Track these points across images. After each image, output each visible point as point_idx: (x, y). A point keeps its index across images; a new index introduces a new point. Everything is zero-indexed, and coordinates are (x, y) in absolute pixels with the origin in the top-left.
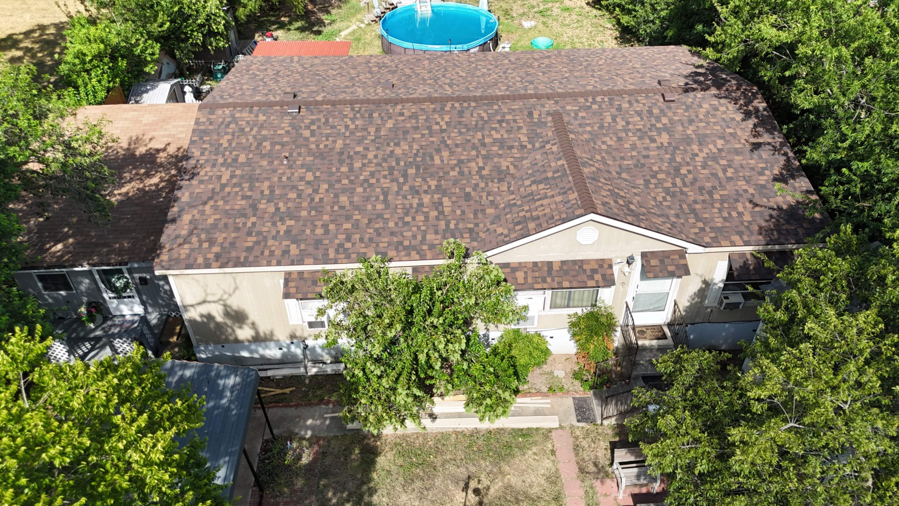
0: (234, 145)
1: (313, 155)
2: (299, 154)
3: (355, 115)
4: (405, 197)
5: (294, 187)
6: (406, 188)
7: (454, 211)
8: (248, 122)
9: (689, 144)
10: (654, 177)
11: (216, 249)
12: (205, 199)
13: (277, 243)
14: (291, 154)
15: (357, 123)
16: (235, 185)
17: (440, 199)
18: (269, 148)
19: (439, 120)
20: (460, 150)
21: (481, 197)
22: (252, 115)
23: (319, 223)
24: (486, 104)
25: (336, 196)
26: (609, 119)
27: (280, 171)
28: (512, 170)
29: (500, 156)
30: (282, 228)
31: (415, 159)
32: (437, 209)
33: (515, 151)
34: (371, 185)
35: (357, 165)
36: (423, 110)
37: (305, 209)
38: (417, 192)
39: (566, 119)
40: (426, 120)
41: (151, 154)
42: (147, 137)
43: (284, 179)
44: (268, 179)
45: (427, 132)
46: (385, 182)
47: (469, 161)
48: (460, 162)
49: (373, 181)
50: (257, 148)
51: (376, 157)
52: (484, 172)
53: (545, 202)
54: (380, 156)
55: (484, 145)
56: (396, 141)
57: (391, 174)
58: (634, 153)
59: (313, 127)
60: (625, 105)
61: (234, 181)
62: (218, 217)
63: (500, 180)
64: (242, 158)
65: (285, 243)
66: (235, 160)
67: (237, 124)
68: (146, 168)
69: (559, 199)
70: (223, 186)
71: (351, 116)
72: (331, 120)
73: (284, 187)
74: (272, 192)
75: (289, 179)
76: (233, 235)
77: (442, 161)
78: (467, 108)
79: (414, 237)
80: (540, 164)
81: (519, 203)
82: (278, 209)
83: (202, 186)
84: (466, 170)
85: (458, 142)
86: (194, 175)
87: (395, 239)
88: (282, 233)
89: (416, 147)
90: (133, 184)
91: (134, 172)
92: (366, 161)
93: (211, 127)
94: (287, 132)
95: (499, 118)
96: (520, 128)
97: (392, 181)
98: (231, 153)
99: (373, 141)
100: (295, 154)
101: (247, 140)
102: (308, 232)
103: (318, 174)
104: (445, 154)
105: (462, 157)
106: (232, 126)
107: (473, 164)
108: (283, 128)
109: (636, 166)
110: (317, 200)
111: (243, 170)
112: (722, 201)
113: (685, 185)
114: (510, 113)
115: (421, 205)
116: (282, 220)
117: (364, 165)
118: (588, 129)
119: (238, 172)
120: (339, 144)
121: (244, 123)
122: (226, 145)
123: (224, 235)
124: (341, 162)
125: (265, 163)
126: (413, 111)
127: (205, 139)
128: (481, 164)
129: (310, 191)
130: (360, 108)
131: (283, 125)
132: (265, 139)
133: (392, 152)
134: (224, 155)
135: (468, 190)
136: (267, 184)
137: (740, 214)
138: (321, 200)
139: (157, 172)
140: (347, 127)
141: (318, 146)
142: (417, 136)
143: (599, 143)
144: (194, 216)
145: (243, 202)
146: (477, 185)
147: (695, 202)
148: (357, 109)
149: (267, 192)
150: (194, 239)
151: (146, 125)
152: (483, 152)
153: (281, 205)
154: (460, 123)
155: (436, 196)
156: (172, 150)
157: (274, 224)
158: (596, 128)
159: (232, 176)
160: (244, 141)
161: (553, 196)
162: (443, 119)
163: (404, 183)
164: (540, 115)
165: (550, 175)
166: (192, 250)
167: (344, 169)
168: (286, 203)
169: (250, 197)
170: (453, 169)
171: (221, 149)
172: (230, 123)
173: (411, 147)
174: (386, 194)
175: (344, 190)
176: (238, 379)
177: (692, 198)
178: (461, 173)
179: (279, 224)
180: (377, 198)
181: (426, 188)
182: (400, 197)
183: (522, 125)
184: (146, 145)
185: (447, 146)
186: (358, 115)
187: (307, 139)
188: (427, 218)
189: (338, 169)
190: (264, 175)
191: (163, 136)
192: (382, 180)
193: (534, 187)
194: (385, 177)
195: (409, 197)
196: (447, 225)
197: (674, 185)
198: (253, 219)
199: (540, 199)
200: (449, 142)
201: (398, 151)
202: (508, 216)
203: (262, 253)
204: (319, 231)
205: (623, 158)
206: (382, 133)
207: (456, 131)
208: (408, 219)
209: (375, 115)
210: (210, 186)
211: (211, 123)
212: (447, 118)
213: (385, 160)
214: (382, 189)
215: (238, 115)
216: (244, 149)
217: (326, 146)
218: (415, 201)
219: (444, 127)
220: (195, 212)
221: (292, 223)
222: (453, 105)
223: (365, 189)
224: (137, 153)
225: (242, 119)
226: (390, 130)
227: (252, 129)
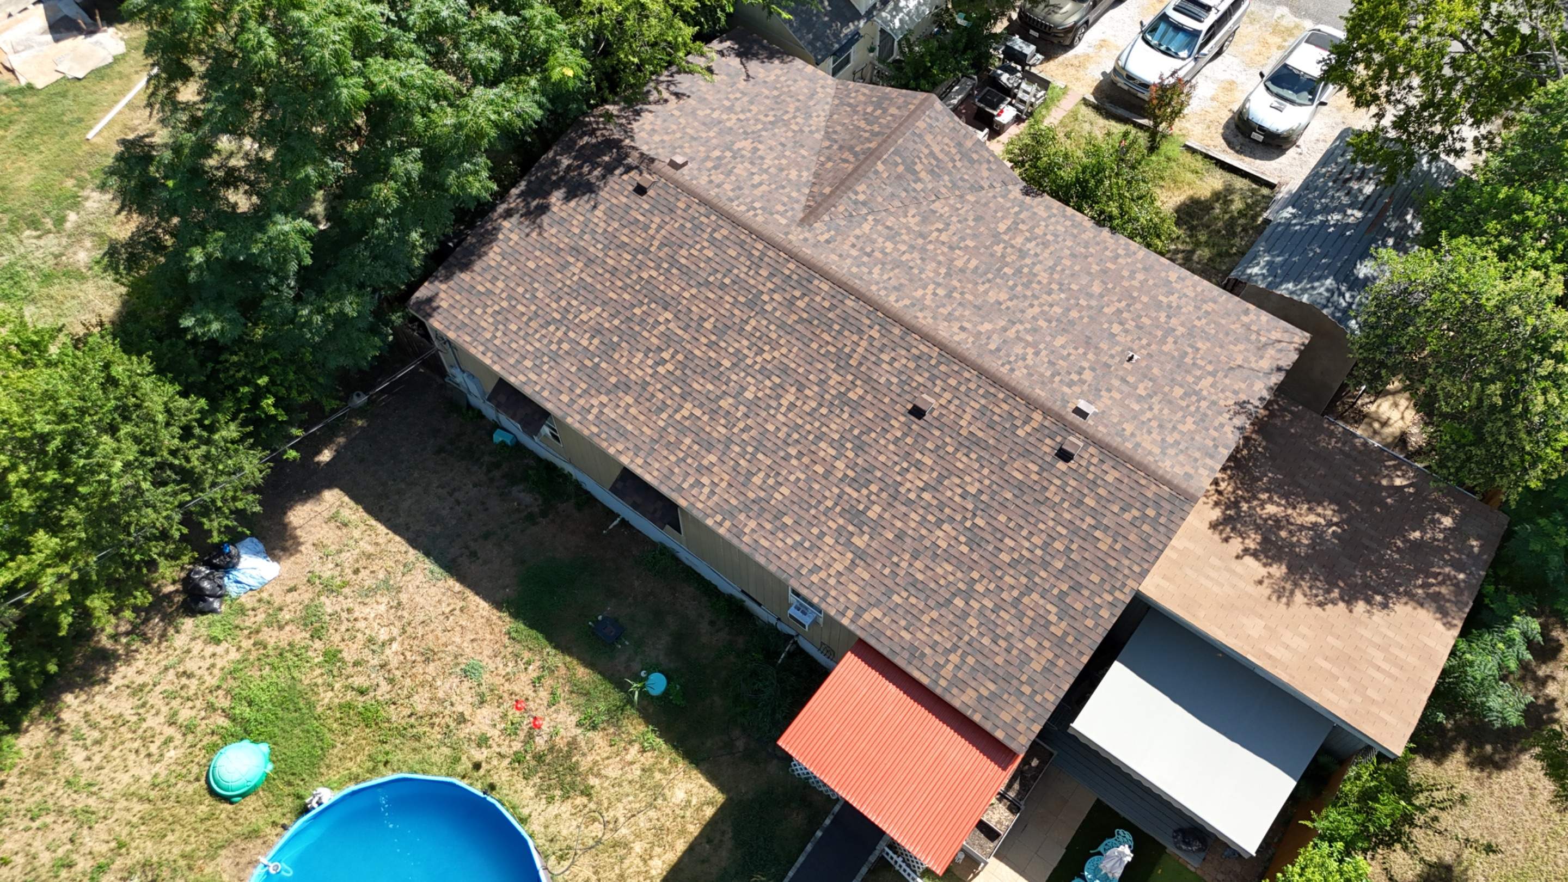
0: (1180, 414)
1: (1096, 348)
2: (1112, 356)
3: (1016, 361)
4: (1036, 255)
5: (1139, 327)
6: (1028, 261)
7: (1003, 218)
8: (1150, 433)
9: (731, 129)
10: (801, 131)
11: (1245, 319)
12: (1237, 372)
13: (1185, 290)
14: (1121, 362)
15: (1020, 351)
16: (1200, 368)
17: (1005, 233)
18: (1141, 386)
19: (929, 297)
20: (941, 258)
21: (967, 211)
22: (1138, 439)
23: (1136, 283)
24: (861, 279)
25: (1101, 296)
26: (764, 188)
27: (1144, 352)
28: (912, 211)
29: (909, 229)
30: (1173, 298)
31: (995, 278)
32: (1016, 228)
33: (889, 224)
34: (1061, 284)
35: (1057, 310)
36: (934, 318)
37: (1141, 302)
38: (1020, 250)
39: (801, 215)
40: (944, 306)
41: (1267, 557)
42: (1265, 590)
43: (1144, 342)
44: (1161, 352)
45: (955, 294)
46: (1044, 277)
47: (943, 243)
48: (952, 248)
49: (1055, 286)
50: (1156, 393)
51: (1032, 306)
52: (941, 226)
53: (936, 149)
54: (1026, 304)
55: (912, 247)
56: (997, 306)
57: (1030, 282)
58: (787, 153)
59: (1075, 377)
60: (727, 187)
61: (1198, 373)
62: (1231, 347)
63: (934, 212)
64: (1178, 391)
65: (1179, 286)
66: (1187, 395)
67: (1163, 440)
68: (1278, 536)
69: (929, 138)
70: (1213, 374)
71: (1020, 363)
72: (1048, 374)
73: (1150, 333)
74: (1165, 337)
75: (1140, 339)
76: (1223, 322)
77: (969, 260)
78: (886, 288)
79: (1057, 222)
80: (889, 190)
81: (946, 178)
82: (1169, 317)
83: (1236, 387)
84: (955, 238)
85: (934, 265)
86: (1242, 404)
87: (1075, 231)
88: (1176, 295)
89: (981, 289)
90: (1299, 521)
91: (1295, 539)
92: (1046, 308)
93: (1197, 455)
94: (1109, 390)
95: (865, 259)
96: (858, 237)
97: (1035, 275)
98: (1188, 406)
99: (1021, 322)
100: (1118, 359)
101: (1161, 410)
102: (1151, 282)
103: (1106, 326)
104: (959, 263)
105: (946, 250)
106: (1170, 440)
107: (944, 237)
108: (1111, 398)
109: (802, 146)
110: (1124, 304)
111: (1184, 378)
112: (776, 88)
113: (787, 112)
114: (849, 256)
115: (1028, 240)
116: (1170, 307)
117: (1051, 306)
118: (794, 194)
119: (1190, 379)
120: (1060, 341)
121: (1154, 435)
122: (1190, 420)
123: (1233, 327)
124: (1072, 323)
125: (1156, 371)
126: (946, 324)
127: (1211, 443)
128: (935, 234)
129: (1125, 315)
130: (1003, 365)
131: (1109, 402)
132: (1140, 399)
133: (1011, 299)
134: (1198, 408)
135: (972, 224)
136: (1165, 348)
137: (778, 76)
138: (1120, 301)
139: (1266, 520)
140: (1037, 354)
141: (1085, 354)
142: (968, 297)
143: (804, 179)
144: (1257, 362)
145: (1199, 345)
146: (959, 222)
147: (799, 100)
148: (1008, 367)
149: (1170, 340)
150: (1263, 339)
151: (1261, 616)
152: (920, 241)
153: (1163, 319)
154: (911, 280)
155: (1006, 238)
156: (1236, 545)
157: (1179, 307)
158: (787, 190)
159: (1199, 378)
160: (1166, 411)
161: (928, 146)
162: (925, 294)
163: (1027, 266)
164: (822, 234)
165: (901, 169)
166: (1268, 331)
167: (1074, 314)
168: (1157, 318)
169: (1190, 345)
170: (967, 247)
171: (1198, 416)
172: (1172, 446)
173: (986, 292)
174: (1052, 269)
175: (1090, 296)
176: (1249, 271)
177: (797, 104)
178: (963, 239)
179: (1174, 305)
180: (1063, 270)
181: (1009, 250)
182: (1040, 258)
183: (853, 240)
184: (1270, 575)
185: (949, 268)
186: (1012, 359)
187: (1093, 369)
188: (1033, 228)
189: (1081, 318)
190: (1163, 358)
191: (1241, 577)
192: (1045, 281)
193: (923, 175)
194: (1039, 282)
195: (1032, 252)
196: (1020, 212)
197: (795, 117)
198: (1197, 323)
199: (936, 158)
200: (943, 271)
201: (1003, 296)
202: (966, 177)
203: (1203, 291)
204: (1140, 276)
205: (804, 157)
206: (1003, 323)
207: (923, 276)
208: (1050, 237)
209: (992, 346)
210: (1227, 381)
211: (1196, 460)
212: (919, 293)
213: (1025, 297)
214: (1052, 274)
215: (1157, 450)
216: (1170, 402)
217: (1076, 348)
218: (1029, 246)
219: (931, 287)
220: (1253, 365)
221: (1161, 298)
222: (897, 301)
223: (1069, 284)
224: (1284, 569)
225: (1154, 442)
226: (991, 321)
227: (1150, 420)
